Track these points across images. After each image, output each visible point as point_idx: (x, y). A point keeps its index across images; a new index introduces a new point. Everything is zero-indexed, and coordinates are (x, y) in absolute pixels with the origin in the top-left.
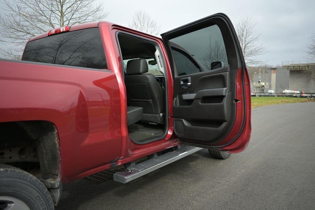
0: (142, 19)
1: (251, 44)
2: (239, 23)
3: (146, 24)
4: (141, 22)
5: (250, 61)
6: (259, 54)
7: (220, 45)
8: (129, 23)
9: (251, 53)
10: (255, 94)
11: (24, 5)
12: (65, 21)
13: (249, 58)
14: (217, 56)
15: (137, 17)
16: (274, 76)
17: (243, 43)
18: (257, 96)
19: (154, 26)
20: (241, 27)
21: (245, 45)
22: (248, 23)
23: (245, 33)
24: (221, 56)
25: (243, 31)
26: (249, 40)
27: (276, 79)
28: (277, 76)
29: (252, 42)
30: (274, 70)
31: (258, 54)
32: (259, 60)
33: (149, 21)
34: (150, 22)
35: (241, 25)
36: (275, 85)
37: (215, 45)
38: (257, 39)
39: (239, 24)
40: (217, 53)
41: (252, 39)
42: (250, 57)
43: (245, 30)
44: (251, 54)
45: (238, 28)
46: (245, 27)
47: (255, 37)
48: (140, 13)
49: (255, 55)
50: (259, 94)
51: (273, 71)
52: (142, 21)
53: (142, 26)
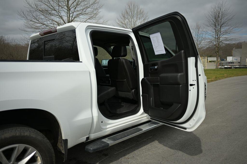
0: (132, 8)
2: (215, 6)
3: (135, 12)
7: (200, 26)
8: (122, 12)
10: (231, 66)
12: (71, 14)
13: (224, 36)
15: (128, 7)
17: (219, 23)
18: (233, 68)
19: (142, 13)
21: (221, 25)
22: (223, 6)
23: (220, 15)
24: (201, 35)
25: (219, 14)
26: (224, 20)
29: (227, 23)
31: (232, 32)
32: (232, 38)
34: (139, 10)
35: (217, 8)
37: (196, 26)
38: (231, 20)
41: (227, 20)
43: (221, 12)
44: (226, 33)
46: (221, 9)
47: (230, 18)
48: (131, 3)
49: (229, 33)
50: (235, 66)
52: (132, 10)
53: (133, 14)
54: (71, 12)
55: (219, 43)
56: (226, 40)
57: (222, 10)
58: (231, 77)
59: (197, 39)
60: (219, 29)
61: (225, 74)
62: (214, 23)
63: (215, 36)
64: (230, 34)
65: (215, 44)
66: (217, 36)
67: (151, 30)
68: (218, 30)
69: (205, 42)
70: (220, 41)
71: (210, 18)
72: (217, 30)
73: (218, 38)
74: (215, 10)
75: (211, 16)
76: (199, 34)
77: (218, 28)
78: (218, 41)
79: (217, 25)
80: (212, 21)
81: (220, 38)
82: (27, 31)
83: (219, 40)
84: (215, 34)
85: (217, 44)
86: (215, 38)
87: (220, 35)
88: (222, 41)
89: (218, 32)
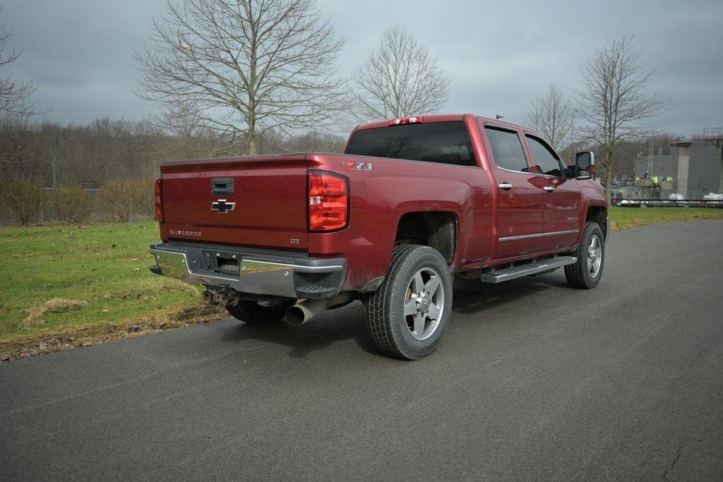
0: (399, 44)
1: (630, 95)
2: (605, 48)
3: (406, 57)
4: (397, 52)
5: (628, 131)
6: (648, 116)
7: (560, 95)
8: (373, 54)
9: (631, 115)
11: (187, 28)
13: (626, 124)
14: (554, 119)
15: (387, 41)
16: (684, 162)
17: (614, 90)
18: (643, 206)
20: (610, 57)
21: (619, 97)
22: (626, 49)
23: (617, 70)
24: (563, 119)
25: (614, 67)
26: (626, 84)
27: (689, 169)
28: (691, 162)
29: (633, 90)
30: (686, 146)
31: (646, 115)
32: (647, 130)
33: (412, 47)
34: (414, 51)
35: (609, 53)
36: (687, 182)
37: (549, 93)
38: (643, 84)
39: (606, 52)
40: (554, 113)
41: (632, 84)
42: (628, 123)
43: (619, 64)
44: (630, 117)
45: (602, 59)
46: (618, 57)
47: (641, 78)
48: (395, 33)
49: (639, 118)
51: (682, 149)
54: (259, 52)
55: (613, 142)
56: (632, 134)
57: (621, 58)
59: (552, 127)
60: (613, 105)
62: (603, 89)
63: (602, 123)
64: (642, 121)
65: (603, 142)
66: (608, 124)
67: (444, 102)
68: (611, 109)
70: (616, 136)
71: (591, 78)
72: (609, 107)
73: (611, 129)
74: (605, 57)
75: (593, 72)
77: (611, 103)
78: (610, 137)
79: (608, 95)
80: (595, 84)
81: (615, 128)
82: (153, 98)
83: (614, 133)
84: (604, 118)
85: (608, 142)
86: (605, 128)
87: (615, 121)
88: (622, 137)
89: (611, 113)
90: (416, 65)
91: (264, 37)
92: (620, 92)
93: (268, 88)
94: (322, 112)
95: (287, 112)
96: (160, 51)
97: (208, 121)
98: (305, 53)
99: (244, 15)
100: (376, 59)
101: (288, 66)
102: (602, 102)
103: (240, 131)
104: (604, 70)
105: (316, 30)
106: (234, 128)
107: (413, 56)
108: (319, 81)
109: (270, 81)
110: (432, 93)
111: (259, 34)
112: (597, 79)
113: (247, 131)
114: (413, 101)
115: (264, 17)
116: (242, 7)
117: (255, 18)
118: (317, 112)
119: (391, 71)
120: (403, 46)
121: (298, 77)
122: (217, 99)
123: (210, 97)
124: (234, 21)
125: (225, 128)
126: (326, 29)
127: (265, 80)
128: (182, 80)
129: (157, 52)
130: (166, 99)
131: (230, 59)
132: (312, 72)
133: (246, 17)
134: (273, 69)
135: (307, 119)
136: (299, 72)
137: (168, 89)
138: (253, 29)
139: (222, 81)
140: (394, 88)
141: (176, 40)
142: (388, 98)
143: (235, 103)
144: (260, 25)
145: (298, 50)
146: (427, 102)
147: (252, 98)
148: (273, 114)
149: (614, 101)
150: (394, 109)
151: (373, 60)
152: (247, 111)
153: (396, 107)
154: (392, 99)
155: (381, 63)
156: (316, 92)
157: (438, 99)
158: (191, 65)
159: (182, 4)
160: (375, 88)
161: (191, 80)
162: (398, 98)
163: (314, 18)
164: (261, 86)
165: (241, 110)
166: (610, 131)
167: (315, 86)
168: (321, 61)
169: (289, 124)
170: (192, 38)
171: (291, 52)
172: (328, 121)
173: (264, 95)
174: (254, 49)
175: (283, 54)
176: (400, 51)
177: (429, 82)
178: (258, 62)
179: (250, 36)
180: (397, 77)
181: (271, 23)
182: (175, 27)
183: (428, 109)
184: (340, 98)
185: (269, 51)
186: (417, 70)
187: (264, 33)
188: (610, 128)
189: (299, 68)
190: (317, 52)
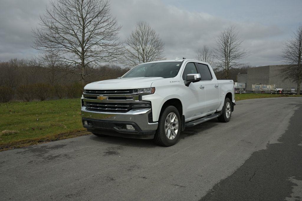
0: (143, 28)
1: (235, 50)
2: (225, 31)
4: (143, 31)
5: (234, 64)
6: (241, 58)
7: (208, 50)
9: (235, 57)
11: (55, 20)
13: (233, 61)
17: (228, 48)
18: (241, 93)
22: (232, 32)
23: (229, 40)
24: (209, 59)
25: (228, 39)
29: (236, 48)
32: (242, 63)
33: (149, 30)
35: (226, 33)
37: (203, 49)
38: (239, 45)
41: (235, 46)
43: (230, 37)
47: (238, 43)
48: (142, 24)
53: (143, 34)
54: (86, 31)
55: (229, 68)
56: (236, 65)
57: (231, 35)
58: (243, 99)
61: (238, 98)
62: (224, 47)
63: (224, 61)
64: (239, 60)
65: (225, 68)
66: (226, 61)
67: (162, 52)
68: (227, 55)
69: (215, 66)
70: (230, 66)
71: (220, 43)
74: (225, 35)
75: (220, 41)
76: (207, 58)
77: (227, 53)
78: (227, 66)
79: (226, 50)
80: (221, 45)
81: (229, 63)
82: (40, 49)
84: (225, 59)
85: (227, 68)
86: (225, 63)
87: (229, 60)
88: (232, 66)
89: (228, 57)
90: (151, 37)
91: (88, 24)
92: (231, 49)
93: (90, 45)
94: (112, 56)
95: (98, 56)
96: (43, 30)
97: (63, 59)
98: (105, 31)
99: (79, 15)
100: (134, 34)
101: (98, 37)
102: (224, 52)
103: (78, 63)
104: (224, 40)
105: (110, 22)
106: (75, 62)
107: (149, 33)
108: (112, 42)
109: (91, 43)
110: (157, 48)
111: (86, 23)
112: (222, 43)
113: (81, 63)
114: (149, 52)
115: (88, 16)
116: (78, 12)
117: (84, 16)
118: (110, 56)
119: (141, 39)
120: (145, 29)
121: (102, 41)
122: (68, 50)
123: (65, 49)
124: (75, 18)
125: (72, 62)
126: (114, 22)
127: (89, 42)
128: (53, 42)
129: (42, 30)
130: (45, 50)
131: (74, 33)
132: (108, 39)
133: (80, 16)
134: (91, 38)
135: (106, 58)
136: (103, 39)
137: (46, 45)
138: (83, 21)
139: (70, 42)
140: (142, 46)
141: (50, 25)
142: (139, 50)
143: (76, 52)
144: (86, 19)
145: (102, 30)
146: (155, 52)
147: (83, 49)
148: (92, 56)
149: (228, 52)
150: (142, 54)
151: (133, 35)
152: (81, 55)
153: (143, 54)
154: (141, 51)
155: (136, 36)
156: (110, 47)
157: (160, 51)
158: (57, 35)
159: (53, 10)
160: (134, 46)
161: (57, 42)
162: (143, 50)
163: (109, 17)
164: (87, 45)
165: (78, 54)
166: (227, 64)
167: (109, 45)
168: (112, 35)
169: (99, 60)
170: (57, 24)
171: (100, 31)
172: (115, 59)
173: (88, 48)
174: (84, 29)
175: (96, 31)
176: (144, 31)
177: (156, 44)
178: (85, 35)
179: (82, 24)
180: (143, 42)
181: (91, 19)
182: (50, 19)
183: (156, 55)
184: (120, 50)
185: (90, 30)
186: (151, 39)
187: (88, 23)
188: (227, 62)
189: (103, 37)
190: (110, 31)
